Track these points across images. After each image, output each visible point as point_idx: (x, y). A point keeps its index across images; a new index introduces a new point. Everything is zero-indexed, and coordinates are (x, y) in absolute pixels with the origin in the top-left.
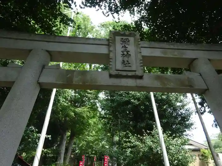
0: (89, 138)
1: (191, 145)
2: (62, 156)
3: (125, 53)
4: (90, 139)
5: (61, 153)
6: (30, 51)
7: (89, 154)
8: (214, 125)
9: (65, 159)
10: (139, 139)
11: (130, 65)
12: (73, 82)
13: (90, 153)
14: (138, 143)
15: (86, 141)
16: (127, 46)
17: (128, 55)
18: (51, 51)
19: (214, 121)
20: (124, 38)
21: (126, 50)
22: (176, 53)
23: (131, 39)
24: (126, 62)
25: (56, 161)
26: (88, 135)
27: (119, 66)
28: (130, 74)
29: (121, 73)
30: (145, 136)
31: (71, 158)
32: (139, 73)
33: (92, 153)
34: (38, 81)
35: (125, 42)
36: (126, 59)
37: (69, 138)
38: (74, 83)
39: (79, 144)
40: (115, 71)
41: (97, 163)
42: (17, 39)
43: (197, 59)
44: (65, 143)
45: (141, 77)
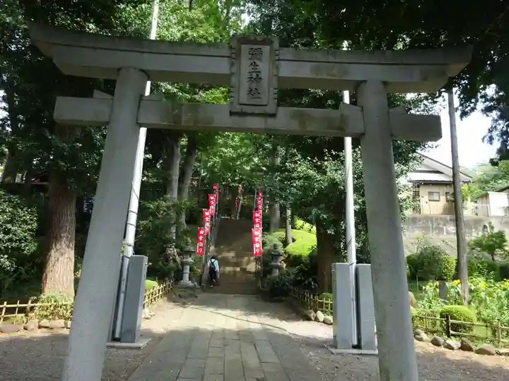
0: (226, 151)
1: (438, 172)
2: (175, 185)
3: (254, 75)
4: (229, 152)
5: (172, 180)
6: (119, 69)
7: (227, 181)
8: (487, 138)
9: (180, 190)
10: (315, 166)
11: (259, 96)
12: (181, 122)
13: (229, 179)
14: (311, 172)
15: (221, 157)
16: (258, 63)
17: (258, 79)
18: (148, 71)
19: (489, 130)
20: (255, 47)
21: (257, 70)
22: (335, 71)
23: (266, 49)
24: (254, 91)
25: (165, 193)
26: (226, 145)
27: (244, 97)
28: (257, 110)
29: (246, 109)
30: (327, 160)
31: (192, 187)
32: (270, 109)
33: (234, 181)
34: (137, 120)
35: (256, 55)
36: (254, 86)
37: (185, 150)
38: (183, 124)
39: (207, 162)
40: (238, 106)
41: (244, 199)
42: (95, 48)
43: (365, 81)
44: (178, 162)
45: (273, 115)
